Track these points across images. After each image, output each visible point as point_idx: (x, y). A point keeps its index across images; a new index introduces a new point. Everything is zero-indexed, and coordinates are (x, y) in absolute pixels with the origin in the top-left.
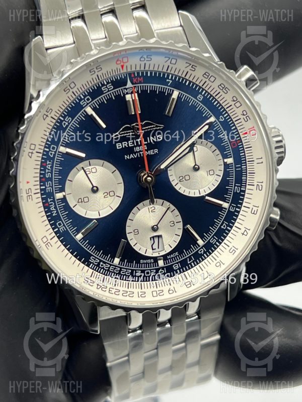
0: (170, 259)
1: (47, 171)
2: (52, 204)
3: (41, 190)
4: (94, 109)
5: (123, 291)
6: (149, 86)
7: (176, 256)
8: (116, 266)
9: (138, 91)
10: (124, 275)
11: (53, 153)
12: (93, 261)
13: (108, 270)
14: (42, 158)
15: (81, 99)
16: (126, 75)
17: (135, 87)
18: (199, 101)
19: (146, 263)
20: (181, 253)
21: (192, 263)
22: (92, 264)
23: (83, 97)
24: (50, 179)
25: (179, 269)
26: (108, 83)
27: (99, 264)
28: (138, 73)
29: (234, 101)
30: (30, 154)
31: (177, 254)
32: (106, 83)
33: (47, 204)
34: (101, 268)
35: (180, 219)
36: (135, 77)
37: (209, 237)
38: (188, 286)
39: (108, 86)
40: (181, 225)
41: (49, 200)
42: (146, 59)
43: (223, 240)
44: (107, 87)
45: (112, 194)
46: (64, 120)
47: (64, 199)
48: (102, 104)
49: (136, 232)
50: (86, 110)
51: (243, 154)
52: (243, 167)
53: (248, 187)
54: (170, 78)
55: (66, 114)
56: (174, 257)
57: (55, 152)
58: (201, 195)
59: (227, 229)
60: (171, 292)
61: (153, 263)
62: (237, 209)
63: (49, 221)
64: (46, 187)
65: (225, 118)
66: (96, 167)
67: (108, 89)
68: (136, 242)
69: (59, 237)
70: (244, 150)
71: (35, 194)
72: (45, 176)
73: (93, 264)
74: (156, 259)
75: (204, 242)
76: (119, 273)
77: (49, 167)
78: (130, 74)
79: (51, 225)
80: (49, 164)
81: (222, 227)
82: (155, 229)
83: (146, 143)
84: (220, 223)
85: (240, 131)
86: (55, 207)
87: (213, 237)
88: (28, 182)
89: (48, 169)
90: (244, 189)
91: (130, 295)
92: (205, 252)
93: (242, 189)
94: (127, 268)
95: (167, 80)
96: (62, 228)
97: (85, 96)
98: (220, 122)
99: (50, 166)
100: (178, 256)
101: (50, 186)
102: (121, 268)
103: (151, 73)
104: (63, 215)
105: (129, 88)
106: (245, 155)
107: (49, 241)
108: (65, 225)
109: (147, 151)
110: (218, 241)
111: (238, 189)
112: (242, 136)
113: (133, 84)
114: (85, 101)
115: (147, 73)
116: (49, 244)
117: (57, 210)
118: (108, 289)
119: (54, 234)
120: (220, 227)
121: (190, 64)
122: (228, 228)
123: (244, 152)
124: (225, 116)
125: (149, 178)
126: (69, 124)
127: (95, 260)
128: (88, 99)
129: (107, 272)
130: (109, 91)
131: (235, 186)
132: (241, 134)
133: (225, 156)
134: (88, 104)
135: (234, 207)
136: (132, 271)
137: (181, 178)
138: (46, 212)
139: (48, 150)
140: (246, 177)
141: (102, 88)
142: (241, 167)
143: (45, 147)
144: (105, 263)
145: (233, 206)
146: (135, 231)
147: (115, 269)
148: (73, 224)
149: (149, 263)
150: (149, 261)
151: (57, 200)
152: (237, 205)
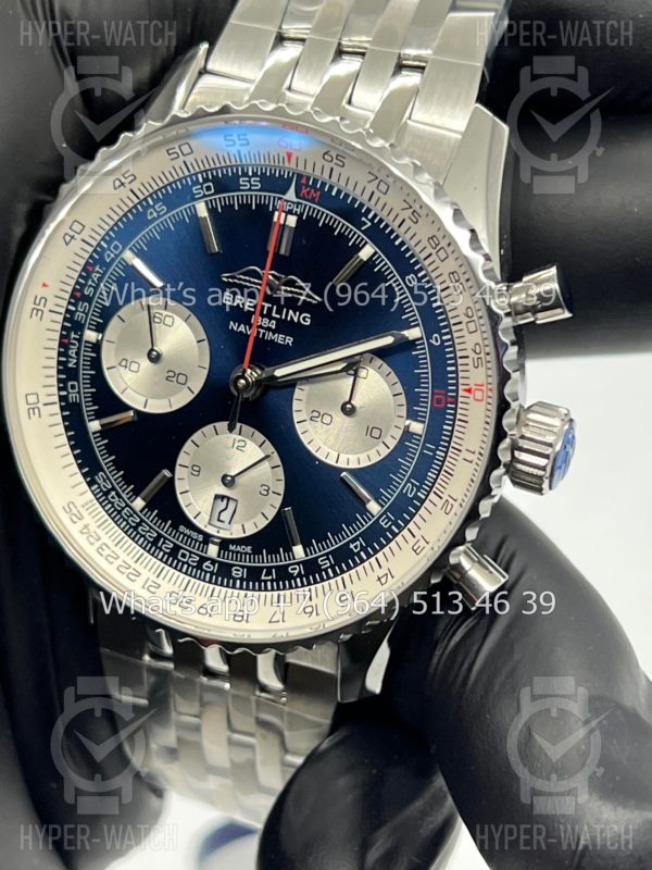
0: (233, 552)
1: (90, 283)
2: (74, 344)
3: (68, 311)
4: (212, 211)
5: (124, 561)
6: (325, 215)
7: (246, 554)
8: (135, 512)
9: (302, 214)
10: (142, 536)
11: (112, 256)
12: (100, 481)
13: (119, 512)
14: (91, 257)
15: (196, 183)
16: (293, 174)
17: (298, 203)
18: (407, 286)
19: (189, 537)
20: (257, 551)
21: (269, 583)
22: (96, 486)
23: (201, 180)
24: (89, 299)
25: (242, 579)
26: (255, 175)
27: (109, 491)
28: (315, 181)
29: (468, 316)
30: (68, 238)
31: (249, 549)
32: (250, 174)
33: (66, 341)
34: (110, 502)
35: (281, 488)
36: (307, 185)
37: (319, 552)
38: (237, 618)
39: (253, 179)
40: (278, 501)
41: (73, 335)
42: (335, 160)
43: (343, 572)
44: (249, 181)
45: (182, 379)
46: (153, 207)
47: (97, 347)
48: (228, 208)
49: (196, 470)
50: (197, 206)
51: (450, 428)
52: (438, 452)
53: (432, 496)
54: (370, 216)
55: (161, 197)
56: (241, 554)
57: (117, 256)
58: (339, 465)
59: (358, 554)
60: (202, 611)
61: (200, 543)
62: (393, 527)
63: (59, 372)
64: (77, 310)
65: (443, 342)
66: (175, 316)
67: (251, 185)
68: (187, 489)
69: (62, 409)
70: (454, 420)
71: (51, 311)
72: (81, 291)
73: (99, 487)
74: (207, 539)
75: (307, 555)
76: (135, 528)
77: (95, 276)
78: (300, 176)
79: (59, 380)
80: (98, 272)
81: (352, 546)
82: (228, 481)
83: (278, 316)
84: (350, 536)
85: (461, 381)
86: (78, 354)
87: (327, 554)
88: (44, 285)
89: (93, 281)
90: (423, 497)
91: (131, 576)
92: (299, 575)
93: (419, 494)
94: (153, 525)
95: (363, 219)
96: (73, 396)
97: (206, 180)
98: (430, 345)
99: (98, 275)
100: (250, 554)
101: (83, 312)
102: (142, 520)
103: (339, 192)
104: (85, 373)
105: (287, 201)
106: (452, 431)
107: (40, 405)
108: (81, 392)
109: (274, 332)
110: (332, 567)
111: (412, 490)
112: (461, 393)
113: (297, 196)
114: (202, 188)
115: (331, 188)
116: (36, 410)
117: (78, 359)
118: (98, 544)
119: (56, 399)
120: (348, 543)
121: (411, 207)
122: (362, 553)
123: (453, 426)
124: (444, 338)
125: (243, 381)
126: (159, 217)
127: (104, 481)
128: (208, 188)
129: (116, 514)
130: (250, 190)
131: (408, 481)
132: (461, 387)
133: (412, 415)
134: (205, 196)
135: (390, 520)
136: (160, 536)
137: (316, 414)
138: (60, 354)
139: (106, 246)
140: (438, 475)
141: (241, 179)
142: (433, 451)
143: (103, 239)
144: (119, 496)
145: (388, 517)
146: (196, 468)
147: (131, 516)
148: (95, 399)
149: (192, 539)
150: (194, 535)
151: (86, 342)
152: (396, 519)
